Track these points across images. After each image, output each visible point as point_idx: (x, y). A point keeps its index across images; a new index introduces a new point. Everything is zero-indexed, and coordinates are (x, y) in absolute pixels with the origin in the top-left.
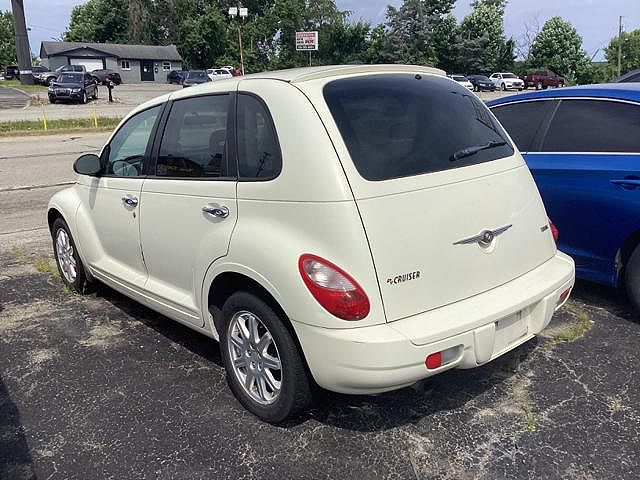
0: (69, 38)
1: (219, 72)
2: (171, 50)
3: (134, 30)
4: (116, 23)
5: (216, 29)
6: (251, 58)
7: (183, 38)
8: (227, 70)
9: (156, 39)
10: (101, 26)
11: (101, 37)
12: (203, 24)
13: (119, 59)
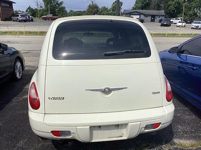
0: (134, 9)
1: (176, 19)
2: (162, 12)
3: (152, 6)
4: (147, 4)
5: (180, 5)
6: (191, 14)
7: (168, 8)
8: (180, 18)
9: (159, 8)
10: (143, 5)
11: (143, 8)
12: (175, 3)
13: (145, 15)
